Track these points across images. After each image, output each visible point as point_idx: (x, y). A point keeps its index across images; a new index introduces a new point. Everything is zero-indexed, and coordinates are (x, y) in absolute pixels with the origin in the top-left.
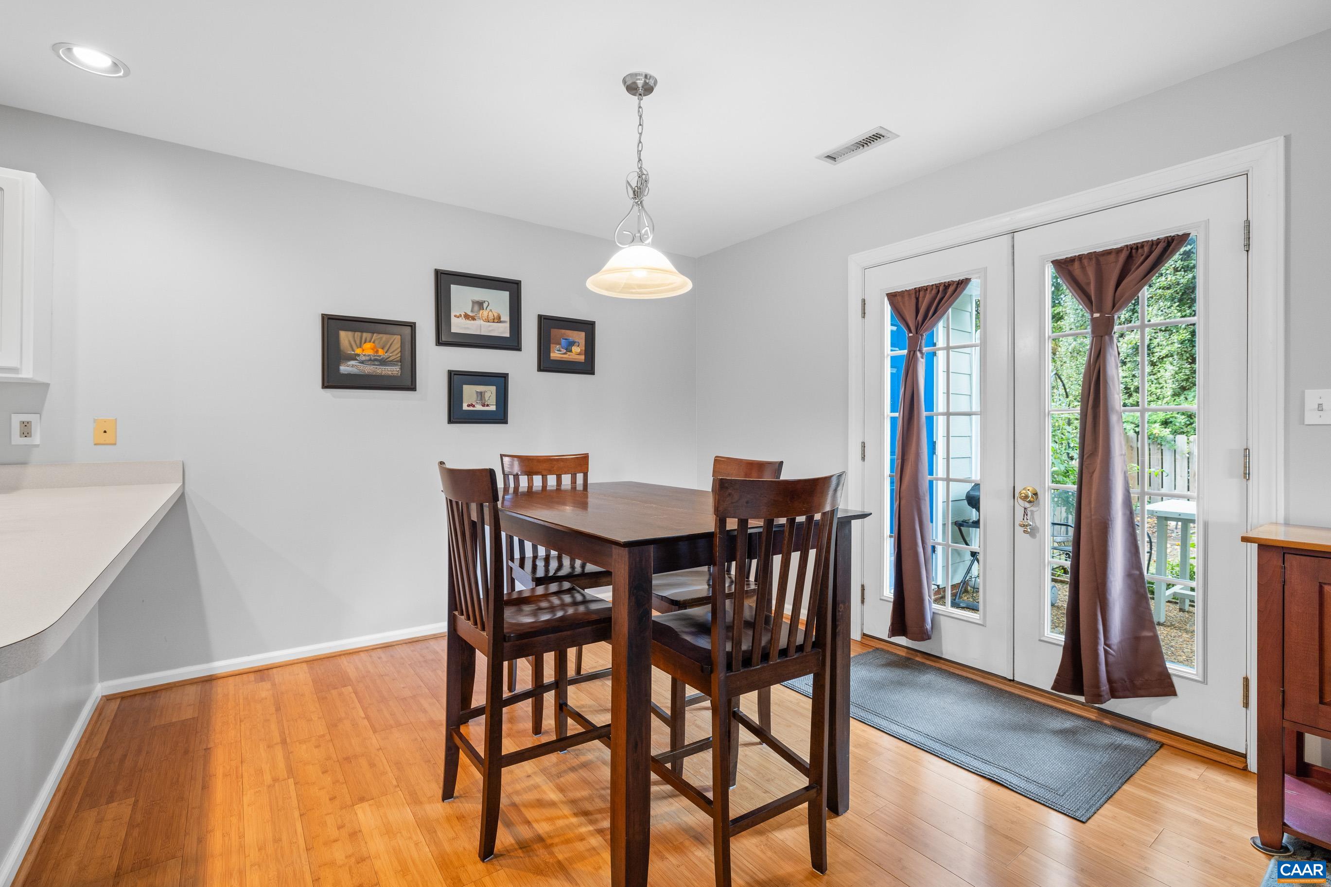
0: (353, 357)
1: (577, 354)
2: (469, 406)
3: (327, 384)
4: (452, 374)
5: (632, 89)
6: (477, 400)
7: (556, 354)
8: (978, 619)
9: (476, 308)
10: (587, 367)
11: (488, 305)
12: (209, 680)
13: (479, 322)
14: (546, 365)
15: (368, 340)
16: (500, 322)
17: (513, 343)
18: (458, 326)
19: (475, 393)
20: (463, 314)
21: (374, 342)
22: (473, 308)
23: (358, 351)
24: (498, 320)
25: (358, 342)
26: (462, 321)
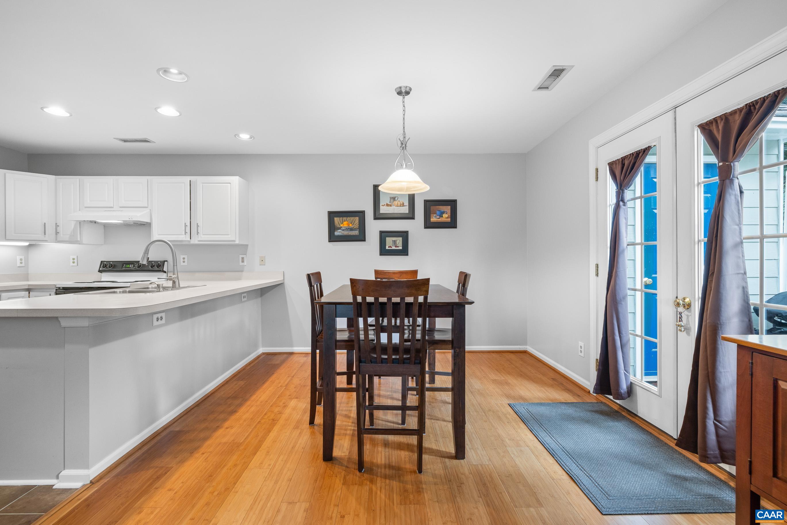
0: (340, 228)
1: (446, 217)
2: (389, 247)
3: (330, 240)
4: (381, 233)
5: (399, 93)
6: (393, 244)
7: (434, 219)
8: (656, 391)
9: (392, 200)
10: (452, 224)
11: (398, 199)
12: (291, 354)
13: (393, 207)
14: (429, 225)
15: (345, 220)
16: (404, 206)
17: (411, 216)
18: (383, 210)
19: (392, 241)
20: (386, 204)
21: (347, 221)
22: (390, 201)
23: (342, 225)
24: (403, 205)
25: (341, 222)
26: (385, 207)
